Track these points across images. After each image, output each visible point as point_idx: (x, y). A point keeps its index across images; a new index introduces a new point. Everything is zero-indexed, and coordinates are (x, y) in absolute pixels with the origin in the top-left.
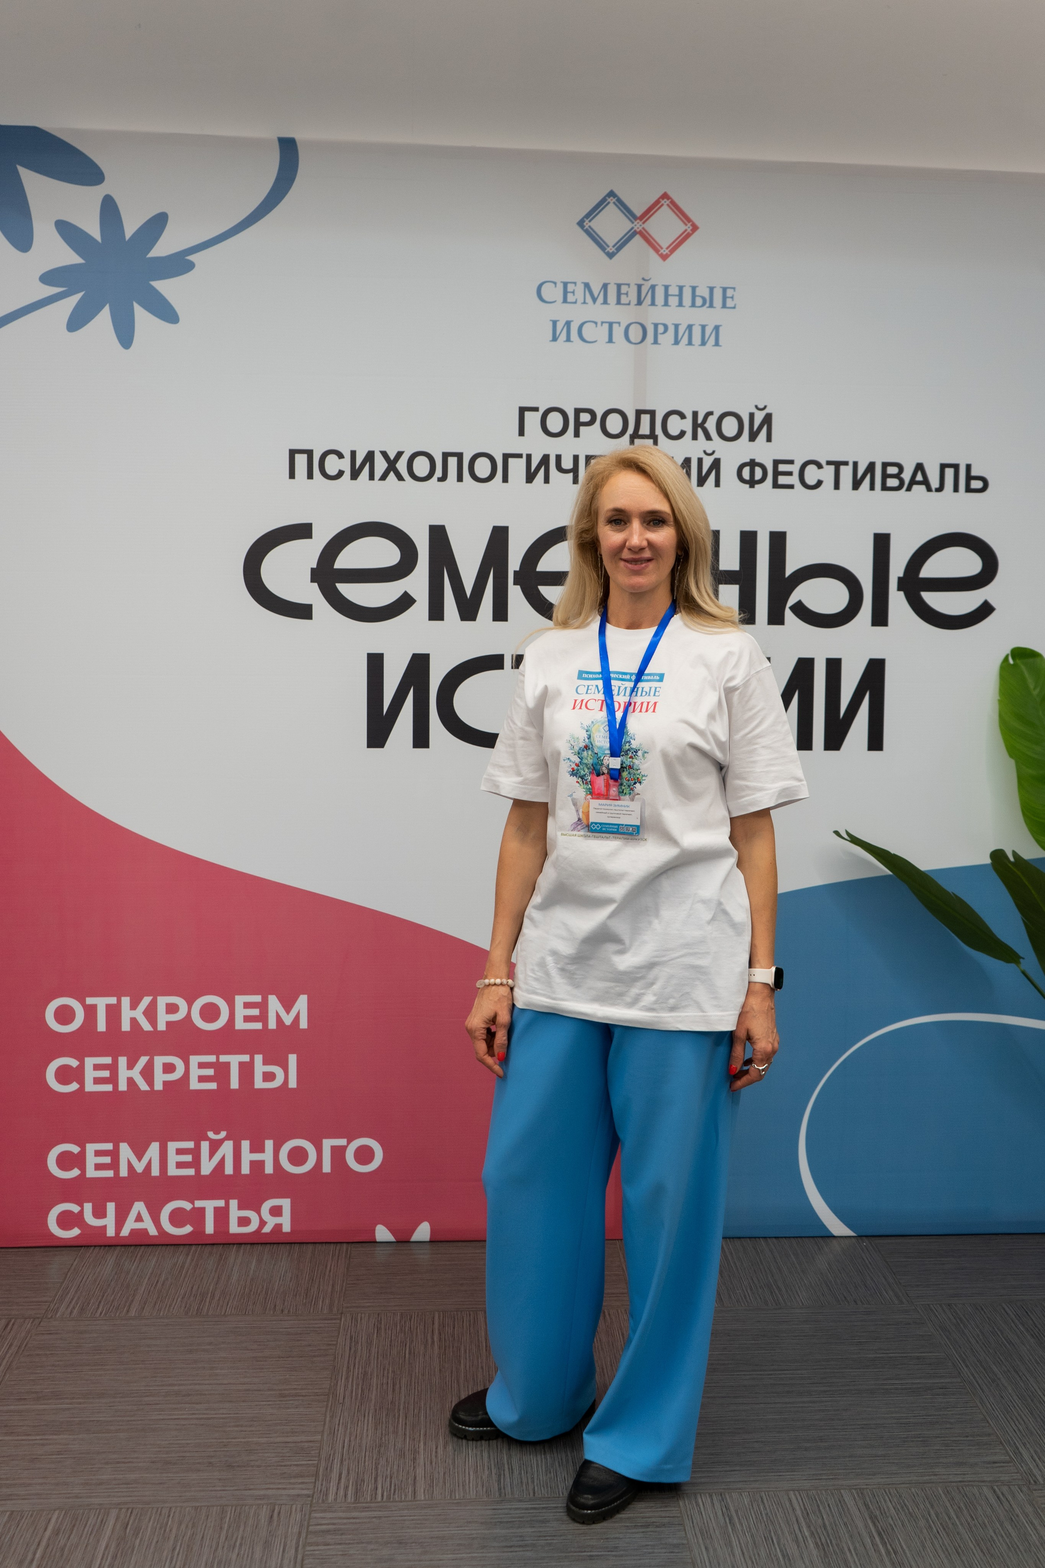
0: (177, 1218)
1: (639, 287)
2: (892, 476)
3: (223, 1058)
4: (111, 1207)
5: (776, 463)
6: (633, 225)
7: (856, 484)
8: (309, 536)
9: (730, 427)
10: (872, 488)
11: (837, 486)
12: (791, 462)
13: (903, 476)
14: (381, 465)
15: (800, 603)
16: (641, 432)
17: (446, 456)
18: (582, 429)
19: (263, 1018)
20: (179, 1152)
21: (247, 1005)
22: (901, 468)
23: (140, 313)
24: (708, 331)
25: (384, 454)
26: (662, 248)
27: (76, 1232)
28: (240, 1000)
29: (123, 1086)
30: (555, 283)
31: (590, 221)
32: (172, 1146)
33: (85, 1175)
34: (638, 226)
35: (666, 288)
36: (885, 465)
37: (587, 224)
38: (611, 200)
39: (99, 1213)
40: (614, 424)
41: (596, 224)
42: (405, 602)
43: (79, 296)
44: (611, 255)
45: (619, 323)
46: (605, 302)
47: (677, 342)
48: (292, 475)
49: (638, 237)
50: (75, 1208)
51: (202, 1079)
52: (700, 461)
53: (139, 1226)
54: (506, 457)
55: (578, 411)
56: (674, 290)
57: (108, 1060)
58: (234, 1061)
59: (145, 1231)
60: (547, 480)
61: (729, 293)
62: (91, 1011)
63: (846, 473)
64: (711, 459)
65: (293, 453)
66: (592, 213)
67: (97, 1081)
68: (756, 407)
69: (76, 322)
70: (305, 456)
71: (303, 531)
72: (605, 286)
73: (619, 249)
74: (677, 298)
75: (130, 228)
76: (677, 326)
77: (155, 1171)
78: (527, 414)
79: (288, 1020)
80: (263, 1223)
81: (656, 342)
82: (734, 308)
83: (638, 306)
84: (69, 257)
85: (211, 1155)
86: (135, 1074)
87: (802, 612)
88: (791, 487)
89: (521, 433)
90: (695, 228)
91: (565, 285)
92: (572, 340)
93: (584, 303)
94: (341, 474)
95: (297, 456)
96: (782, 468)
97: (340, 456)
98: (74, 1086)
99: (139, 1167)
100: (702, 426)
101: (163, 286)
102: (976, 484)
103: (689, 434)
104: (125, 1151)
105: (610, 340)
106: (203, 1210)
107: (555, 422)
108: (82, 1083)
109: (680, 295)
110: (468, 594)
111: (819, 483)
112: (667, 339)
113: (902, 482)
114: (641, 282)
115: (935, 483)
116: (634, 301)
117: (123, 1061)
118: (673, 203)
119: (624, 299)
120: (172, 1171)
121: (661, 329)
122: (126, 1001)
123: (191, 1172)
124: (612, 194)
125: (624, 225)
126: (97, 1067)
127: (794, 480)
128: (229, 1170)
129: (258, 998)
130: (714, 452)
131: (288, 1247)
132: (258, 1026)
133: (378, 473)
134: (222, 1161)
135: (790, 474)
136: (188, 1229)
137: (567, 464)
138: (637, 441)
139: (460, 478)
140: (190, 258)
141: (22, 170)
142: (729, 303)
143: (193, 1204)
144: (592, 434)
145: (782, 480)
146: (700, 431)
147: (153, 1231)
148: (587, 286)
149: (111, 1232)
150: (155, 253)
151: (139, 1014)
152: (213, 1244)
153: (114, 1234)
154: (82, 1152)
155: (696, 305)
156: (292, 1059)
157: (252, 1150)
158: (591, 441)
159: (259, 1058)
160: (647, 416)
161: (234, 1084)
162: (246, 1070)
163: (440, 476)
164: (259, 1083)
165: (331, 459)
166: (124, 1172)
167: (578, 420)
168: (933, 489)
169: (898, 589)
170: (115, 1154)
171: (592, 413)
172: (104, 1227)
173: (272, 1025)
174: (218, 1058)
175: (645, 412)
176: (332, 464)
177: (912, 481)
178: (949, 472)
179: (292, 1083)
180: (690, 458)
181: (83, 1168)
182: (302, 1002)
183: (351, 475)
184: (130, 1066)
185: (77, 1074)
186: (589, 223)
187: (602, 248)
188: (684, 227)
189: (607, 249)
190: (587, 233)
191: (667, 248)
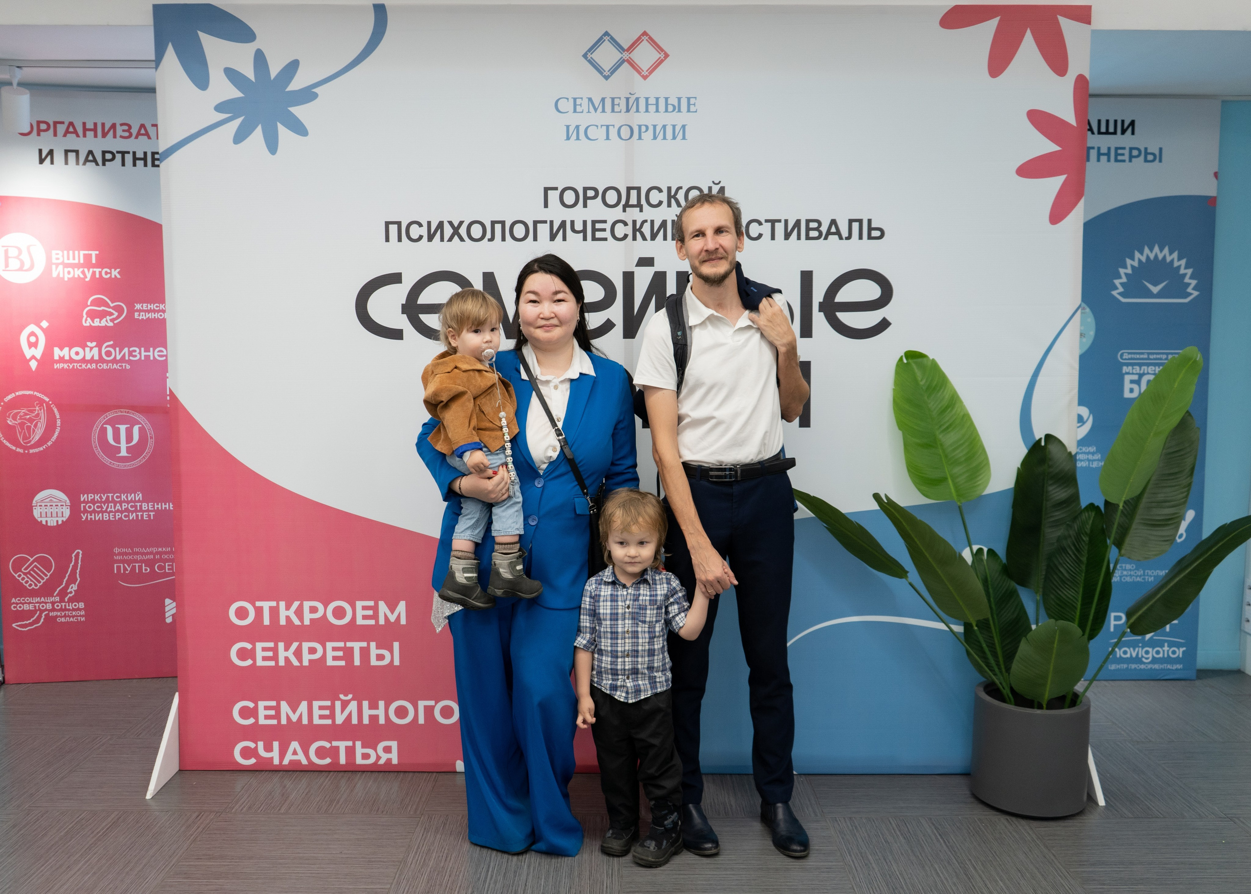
0: (320, 753)
1: (627, 99)
2: (813, 229)
3: (349, 644)
4: (276, 745)
6: (622, 56)
7: (787, 236)
8: (400, 282)
10: (799, 238)
11: (773, 238)
13: (820, 229)
14: (448, 231)
16: (630, 203)
17: (493, 223)
18: (589, 201)
19: (375, 617)
20: (321, 708)
21: (365, 608)
22: (819, 223)
23: (282, 130)
24: (677, 129)
25: (450, 223)
26: (643, 71)
27: (253, 761)
28: (359, 604)
29: (282, 663)
30: (568, 99)
31: (591, 54)
32: (316, 704)
33: (258, 723)
34: (626, 56)
35: (647, 99)
36: (808, 222)
37: (589, 56)
38: (606, 38)
39: (268, 748)
40: (612, 197)
41: (596, 56)
43: (241, 119)
44: (607, 78)
45: (614, 126)
46: (603, 111)
47: (655, 138)
48: (387, 240)
49: (626, 63)
50: (252, 745)
51: (335, 658)
53: (295, 758)
54: (536, 223)
55: (585, 189)
56: (652, 101)
57: (271, 645)
58: (357, 646)
59: (299, 762)
60: (564, 239)
61: (692, 101)
62: (259, 611)
63: (780, 228)
65: (387, 224)
66: (592, 49)
67: (265, 659)
68: (713, 182)
69: (239, 137)
70: (396, 226)
71: (395, 278)
72: (603, 100)
73: (612, 73)
74: (655, 106)
75: (274, 71)
76: (655, 126)
77: (305, 721)
78: (549, 192)
79: (392, 618)
80: (379, 758)
81: (640, 138)
82: (696, 112)
83: (627, 113)
84: (233, 93)
85: (343, 711)
86: (290, 654)
89: (546, 205)
90: (667, 56)
91: (575, 99)
92: (580, 139)
93: (589, 112)
94: (421, 237)
95: (391, 226)
97: (420, 225)
98: (249, 662)
99: (294, 718)
100: (674, 197)
101: (299, 111)
102: (876, 233)
103: (665, 203)
104: (285, 707)
105: (608, 138)
106: (337, 748)
107: (569, 197)
108: (254, 660)
109: (657, 104)
111: (760, 236)
112: (648, 136)
113: (821, 233)
114: (629, 96)
115: (845, 233)
116: (624, 109)
117: (281, 645)
118: (650, 38)
119: (617, 108)
120: (317, 721)
121: (644, 129)
122: (282, 604)
123: (329, 722)
124: (606, 34)
125: (616, 56)
126: (264, 649)
128: (355, 721)
129: (371, 603)
131: (396, 774)
132: (372, 622)
133: (447, 237)
134: (350, 715)
136: (328, 761)
137: (579, 226)
138: (627, 209)
139: (503, 239)
140: (315, 90)
141: (201, 34)
142: (692, 108)
143: (331, 743)
144: (596, 205)
146: (673, 200)
147: (304, 762)
148: (590, 100)
149: (276, 761)
150: (289, 88)
151: (291, 613)
152: (346, 771)
153: (278, 764)
154: (256, 707)
155: (669, 111)
156: (396, 645)
157: (370, 708)
158: (595, 210)
159: (373, 645)
160: (635, 191)
161: (357, 662)
162: (365, 652)
163: (490, 237)
164: (374, 662)
165: (414, 227)
166: (284, 721)
167: (586, 195)
168: (844, 238)
169: (820, 311)
170: (277, 708)
171: (596, 190)
172: (272, 758)
173: (382, 621)
174: (345, 644)
175: (633, 188)
176: (415, 231)
177: (829, 233)
178: (856, 226)
179: (397, 662)
180: (666, 220)
181: (256, 718)
182: (402, 607)
183: (428, 239)
184: (287, 649)
185: (251, 654)
186: (591, 56)
187: (601, 73)
188: (659, 56)
189: (605, 73)
190: (589, 61)
191: (647, 71)
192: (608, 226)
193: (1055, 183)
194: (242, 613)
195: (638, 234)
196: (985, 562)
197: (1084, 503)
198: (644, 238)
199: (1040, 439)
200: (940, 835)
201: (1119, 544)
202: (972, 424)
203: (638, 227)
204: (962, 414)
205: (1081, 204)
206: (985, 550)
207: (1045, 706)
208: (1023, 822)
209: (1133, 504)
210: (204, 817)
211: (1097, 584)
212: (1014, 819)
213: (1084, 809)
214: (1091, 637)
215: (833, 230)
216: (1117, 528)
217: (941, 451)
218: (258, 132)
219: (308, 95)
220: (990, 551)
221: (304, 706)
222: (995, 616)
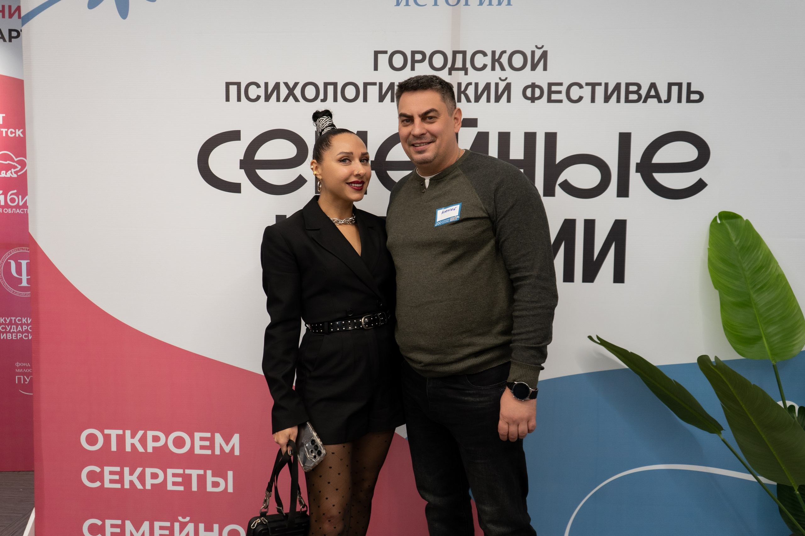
2: (633, 92)
3: (188, 471)
5: (550, 85)
7: (607, 99)
8: (239, 139)
9: (518, 61)
10: (618, 101)
11: (593, 100)
12: (561, 84)
13: (640, 92)
14: (284, 92)
15: (566, 181)
16: (456, 66)
17: (326, 85)
18: (416, 65)
19: (212, 447)
20: (161, 528)
21: (202, 439)
22: (639, 86)
25: (286, 84)
28: (197, 435)
29: (127, 486)
32: (157, 524)
36: (628, 85)
40: (438, 60)
42: (300, 182)
47: (481, 4)
48: (228, 99)
51: (174, 484)
52: (497, 85)
54: (366, 85)
55: (413, 53)
57: (118, 469)
58: (194, 473)
62: (107, 438)
63: (600, 91)
64: (505, 83)
65: (228, 84)
67: (112, 481)
68: (536, 46)
69: (93, 3)
70: (236, 87)
71: (234, 136)
78: (379, 55)
79: (227, 449)
81: (467, 4)
85: (181, 532)
86: (134, 478)
87: (568, 187)
88: (560, 101)
89: (376, 68)
92: (409, 4)
94: (258, 97)
95: (231, 87)
96: (554, 88)
97: (258, 86)
98: (98, 484)
100: (498, 61)
102: (695, 97)
103: (489, 67)
104: (129, 526)
105: (436, 4)
107: (398, 61)
108: (102, 481)
111: (581, 98)
112: (474, 2)
113: (640, 96)
115: (664, 96)
117: (127, 470)
122: (128, 433)
126: (111, 473)
127: (563, 96)
129: (208, 435)
130: (506, 78)
132: (209, 452)
133: (282, 97)
134: (187, 535)
135: (560, 92)
138: (453, 72)
139: (336, 99)
144: (422, 66)
145: (554, 97)
146: (497, 64)
151: (136, 441)
154: (103, 525)
156: (230, 474)
157: (206, 530)
159: (209, 473)
160: (461, 55)
161: (194, 488)
162: (202, 479)
163: (323, 98)
164: (210, 488)
165: (252, 88)
167: (414, 59)
168: (663, 101)
169: (637, 171)
170: (122, 527)
171: (423, 54)
173: (217, 452)
174: (184, 471)
175: (459, 52)
176: (253, 92)
177: (648, 96)
178: (675, 89)
179: (230, 489)
180: (490, 83)
181: (104, 534)
182: (236, 439)
183: (265, 99)
184: (131, 473)
185: (99, 477)
194: (92, 440)
195: (463, 96)
196: (796, 419)
198: (468, 100)
202: (787, 283)
203: (462, 89)
204: (777, 274)
206: (797, 408)
215: (653, 93)
217: (755, 311)
220: (801, 408)
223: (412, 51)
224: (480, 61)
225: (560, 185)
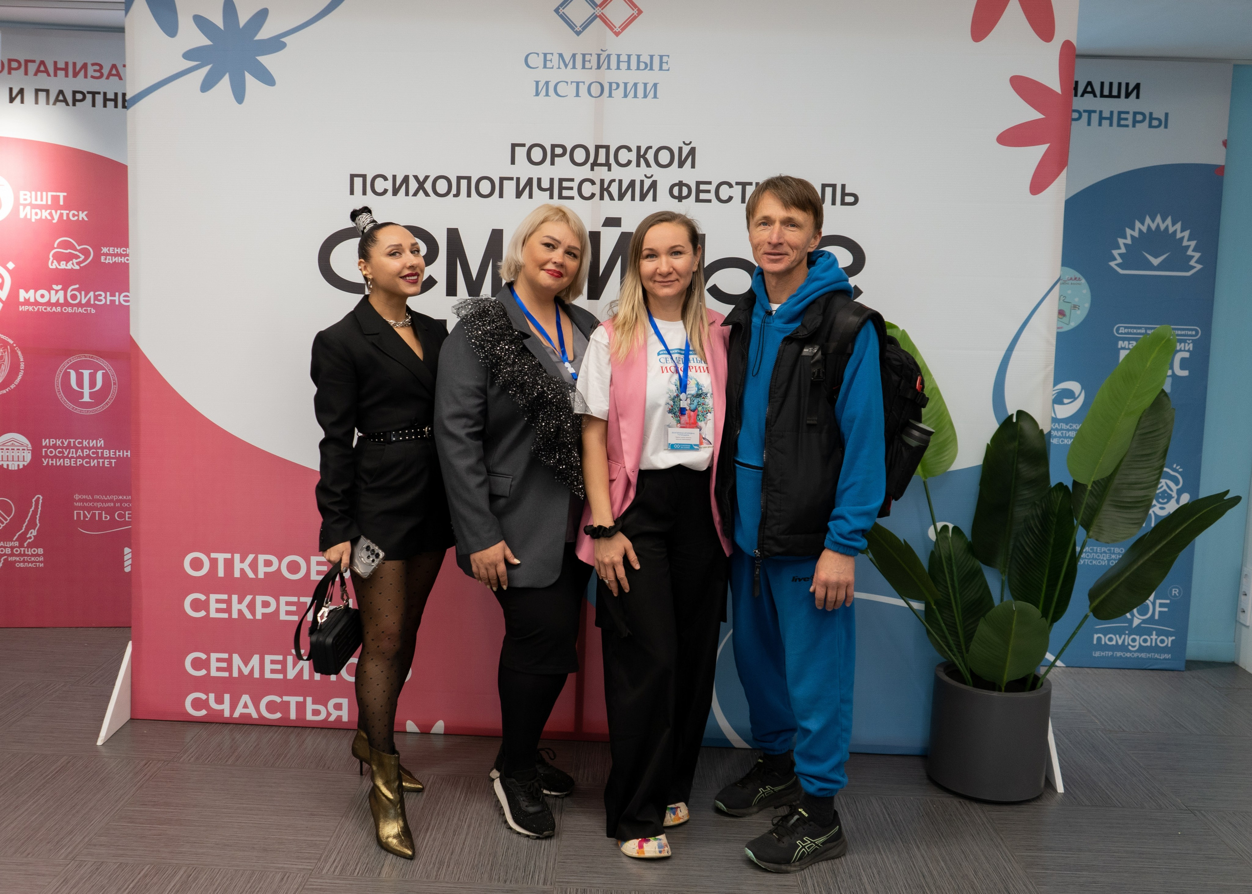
0: (271, 707)
1: (599, 56)
3: (303, 599)
4: (227, 697)
5: (698, 183)
6: (595, 11)
9: (664, 157)
12: (710, 183)
14: (413, 185)
15: (715, 286)
16: (599, 162)
17: (459, 178)
18: (556, 159)
20: (273, 662)
21: (319, 563)
23: (249, 78)
24: (649, 87)
25: (416, 177)
26: (616, 27)
28: (314, 559)
29: (235, 615)
30: (538, 54)
31: (563, 9)
32: (268, 658)
33: (210, 674)
34: (598, 11)
35: (619, 56)
37: (561, 11)
39: (219, 700)
40: (580, 155)
41: (568, 11)
42: (431, 282)
43: (209, 67)
44: (578, 33)
45: (584, 82)
46: (574, 67)
47: (626, 96)
48: (352, 192)
49: (598, 18)
50: (203, 696)
51: (288, 613)
52: (642, 182)
53: (245, 711)
54: (502, 179)
55: (553, 147)
56: (624, 58)
57: (225, 597)
59: (249, 715)
60: (531, 196)
61: (665, 59)
62: (214, 563)
64: (650, 181)
65: (353, 177)
66: (565, 3)
67: (218, 611)
68: (684, 142)
69: (207, 85)
70: (361, 179)
72: (574, 56)
73: (584, 29)
74: (626, 63)
75: (243, 19)
76: (626, 84)
77: (257, 675)
78: (517, 148)
80: (329, 714)
81: (610, 96)
82: (668, 70)
83: (598, 70)
84: (202, 40)
85: (294, 666)
86: (243, 607)
87: (716, 293)
88: (709, 201)
89: (513, 162)
90: (640, 12)
91: (545, 55)
92: (550, 95)
93: (559, 68)
94: (386, 191)
95: (355, 179)
96: (702, 187)
97: (385, 179)
98: (202, 614)
99: (246, 671)
100: (644, 156)
101: (264, 60)
102: (849, 199)
103: (634, 163)
104: (237, 660)
105: (577, 95)
106: (288, 703)
107: (537, 154)
108: (208, 611)
109: (629, 62)
110: (474, 277)
111: (730, 198)
112: (618, 93)
114: (600, 52)
116: (595, 66)
117: (235, 598)
119: (587, 65)
120: (268, 675)
121: (614, 86)
122: (237, 557)
123: (280, 676)
125: (589, 11)
126: (218, 601)
127: (711, 196)
128: (306, 676)
130: (652, 176)
131: (346, 731)
133: (412, 191)
134: (301, 670)
135: (708, 191)
136: (278, 715)
137: (545, 184)
138: (595, 167)
139: (469, 195)
140: (283, 40)
142: (665, 66)
143: (282, 698)
144: (563, 162)
145: (703, 196)
146: (642, 160)
147: (255, 715)
148: (561, 55)
149: (227, 714)
150: (258, 37)
151: (245, 566)
152: (296, 727)
153: (229, 716)
154: (208, 659)
155: (641, 68)
158: (563, 168)
160: (604, 150)
163: (455, 193)
165: (379, 181)
166: (235, 674)
167: (554, 153)
170: (229, 661)
171: (564, 147)
172: (223, 710)
174: (299, 599)
175: (602, 147)
176: (380, 185)
178: (828, 191)
180: (635, 180)
181: (208, 669)
183: (393, 193)
184: (240, 602)
185: (205, 605)
186: (563, 11)
187: (572, 28)
188: (632, 12)
189: (576, 29)
190: (561, 17)
191: (619, 28)
192: (575, 185)
193: (1038, 152)
194: (197, 564)
195: (605, 193)
196: (950, 540)
197: (1053, 482)
198: (612, 198)
199: (1012, 415)
200: (888, 814)
201: (1087, 526)
203: (605, 186)
204: (931, 387)
205: (1064, 174)
206: (951, 526)
207: (1003, 689)
208: (976, 805)
209: (1103, 486)
210: (152, 765)
211: (1062, 565)
212: (967, 802)
213: (1041, 795)
214: (1055, 619)
216: (1085, 508)
218: (226, 81)
219: (276, 44)
220: (956, 529)
221: (255, 660)
222: (958, 595)
223: (552, 145)
224: (624, 156)
225: (709, 290)
